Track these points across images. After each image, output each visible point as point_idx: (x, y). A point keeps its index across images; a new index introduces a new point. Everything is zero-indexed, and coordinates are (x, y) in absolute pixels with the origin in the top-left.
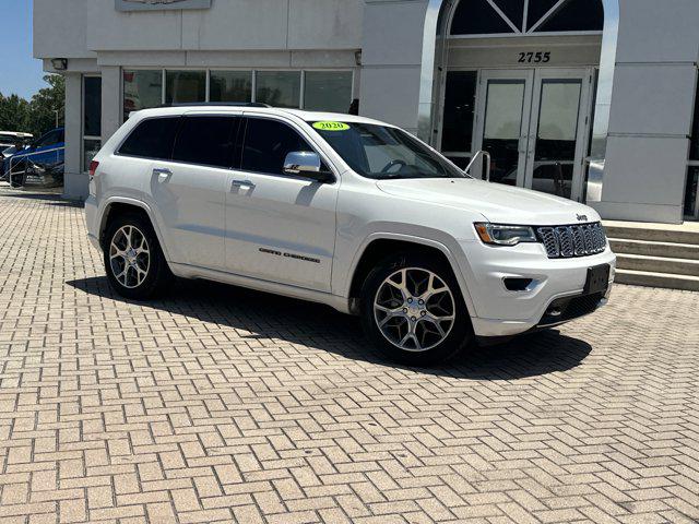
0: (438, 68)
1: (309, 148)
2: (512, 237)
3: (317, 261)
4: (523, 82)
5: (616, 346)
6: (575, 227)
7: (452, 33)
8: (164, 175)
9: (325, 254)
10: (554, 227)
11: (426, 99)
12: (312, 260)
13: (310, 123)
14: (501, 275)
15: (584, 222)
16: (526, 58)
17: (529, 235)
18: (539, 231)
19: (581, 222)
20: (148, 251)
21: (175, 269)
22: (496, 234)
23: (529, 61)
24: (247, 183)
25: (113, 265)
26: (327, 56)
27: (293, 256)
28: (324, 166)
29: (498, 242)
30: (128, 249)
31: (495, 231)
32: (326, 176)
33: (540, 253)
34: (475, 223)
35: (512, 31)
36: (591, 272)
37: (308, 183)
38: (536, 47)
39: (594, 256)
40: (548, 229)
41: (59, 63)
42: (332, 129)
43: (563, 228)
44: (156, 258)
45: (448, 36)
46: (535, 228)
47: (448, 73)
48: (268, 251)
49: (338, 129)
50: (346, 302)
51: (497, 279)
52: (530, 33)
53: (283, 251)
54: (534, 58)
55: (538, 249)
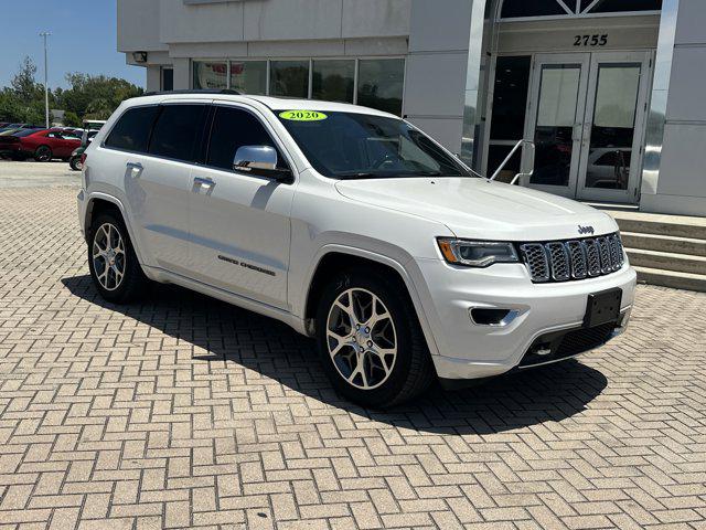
0: (486, 53)
1: (269, 141)
2: (485, 255)
3: (272, 274)
4: (579, 66)
5: (637, 381)
6: (574, 242)
7: (502, 16)
8: (136, 170)
9: (280, 266)
10: (544, 243)
11: (473, 85)
12: (268, 272)
13: (277, 113)
14: (469, 304)
15: (589, 235)
16: (582, 41)
17: (509, 253)
18: (523, 248)
19: (584, 235)
20: (123, 252)
22: (465, 252)
23: (586, 44)
24: (208, 181)
25: (96, 264)
26: (380, 44)
27: (250, 267)
28: (282, 162)
29: (467, 262)
30: (108, 248)
31: (463, 249)
32: (284, 174)
33: (522, 277)
34: (438, 238)
35: (565, 13)
36: (593, 300)
37: (265, 182)
38: (591, 29)
39: (601, 278)
40: (535, 246)
41: (139, 57)
42: (304, 119)
43: (556, 245)
44: (130, 260)
45: (498, 18)
46: (517, 244)
47: (498, 58)
48: (227, 260)
49: (313, 119)
50: (302, 323)
51: (462, 309)
52: (585, 14)
53: (240, 260)
54: (590, 41)
55: (519, 271)
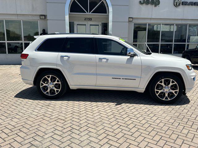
3: (135, 79)
8: (66, 58)
9: (138, 77)
14: (193, 77)
16: (86, 19)
20: (60, 83)
21: (72, 87)
24: (105, 59)
26: (30, 16)
27: (126, 79)
30: (49, 83)
34: (186, 65)
52: (90, 13)
53: (121, 78)
54: (88, 19)
